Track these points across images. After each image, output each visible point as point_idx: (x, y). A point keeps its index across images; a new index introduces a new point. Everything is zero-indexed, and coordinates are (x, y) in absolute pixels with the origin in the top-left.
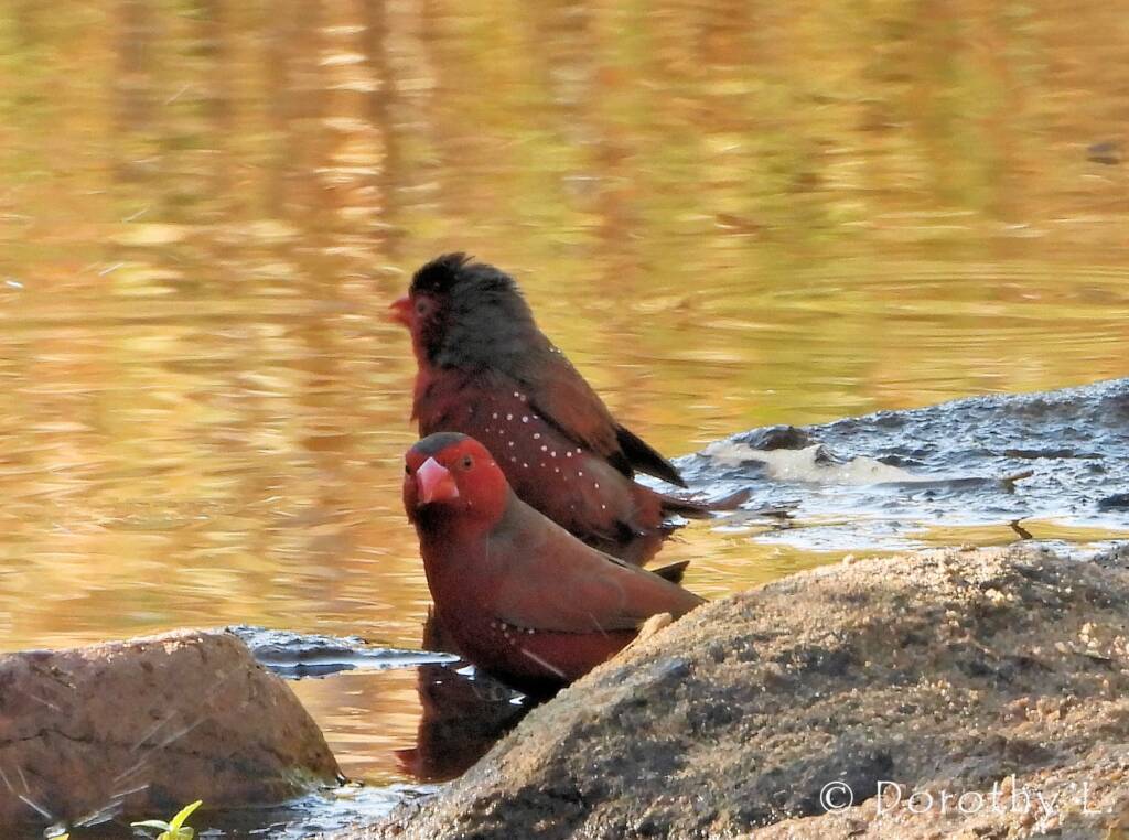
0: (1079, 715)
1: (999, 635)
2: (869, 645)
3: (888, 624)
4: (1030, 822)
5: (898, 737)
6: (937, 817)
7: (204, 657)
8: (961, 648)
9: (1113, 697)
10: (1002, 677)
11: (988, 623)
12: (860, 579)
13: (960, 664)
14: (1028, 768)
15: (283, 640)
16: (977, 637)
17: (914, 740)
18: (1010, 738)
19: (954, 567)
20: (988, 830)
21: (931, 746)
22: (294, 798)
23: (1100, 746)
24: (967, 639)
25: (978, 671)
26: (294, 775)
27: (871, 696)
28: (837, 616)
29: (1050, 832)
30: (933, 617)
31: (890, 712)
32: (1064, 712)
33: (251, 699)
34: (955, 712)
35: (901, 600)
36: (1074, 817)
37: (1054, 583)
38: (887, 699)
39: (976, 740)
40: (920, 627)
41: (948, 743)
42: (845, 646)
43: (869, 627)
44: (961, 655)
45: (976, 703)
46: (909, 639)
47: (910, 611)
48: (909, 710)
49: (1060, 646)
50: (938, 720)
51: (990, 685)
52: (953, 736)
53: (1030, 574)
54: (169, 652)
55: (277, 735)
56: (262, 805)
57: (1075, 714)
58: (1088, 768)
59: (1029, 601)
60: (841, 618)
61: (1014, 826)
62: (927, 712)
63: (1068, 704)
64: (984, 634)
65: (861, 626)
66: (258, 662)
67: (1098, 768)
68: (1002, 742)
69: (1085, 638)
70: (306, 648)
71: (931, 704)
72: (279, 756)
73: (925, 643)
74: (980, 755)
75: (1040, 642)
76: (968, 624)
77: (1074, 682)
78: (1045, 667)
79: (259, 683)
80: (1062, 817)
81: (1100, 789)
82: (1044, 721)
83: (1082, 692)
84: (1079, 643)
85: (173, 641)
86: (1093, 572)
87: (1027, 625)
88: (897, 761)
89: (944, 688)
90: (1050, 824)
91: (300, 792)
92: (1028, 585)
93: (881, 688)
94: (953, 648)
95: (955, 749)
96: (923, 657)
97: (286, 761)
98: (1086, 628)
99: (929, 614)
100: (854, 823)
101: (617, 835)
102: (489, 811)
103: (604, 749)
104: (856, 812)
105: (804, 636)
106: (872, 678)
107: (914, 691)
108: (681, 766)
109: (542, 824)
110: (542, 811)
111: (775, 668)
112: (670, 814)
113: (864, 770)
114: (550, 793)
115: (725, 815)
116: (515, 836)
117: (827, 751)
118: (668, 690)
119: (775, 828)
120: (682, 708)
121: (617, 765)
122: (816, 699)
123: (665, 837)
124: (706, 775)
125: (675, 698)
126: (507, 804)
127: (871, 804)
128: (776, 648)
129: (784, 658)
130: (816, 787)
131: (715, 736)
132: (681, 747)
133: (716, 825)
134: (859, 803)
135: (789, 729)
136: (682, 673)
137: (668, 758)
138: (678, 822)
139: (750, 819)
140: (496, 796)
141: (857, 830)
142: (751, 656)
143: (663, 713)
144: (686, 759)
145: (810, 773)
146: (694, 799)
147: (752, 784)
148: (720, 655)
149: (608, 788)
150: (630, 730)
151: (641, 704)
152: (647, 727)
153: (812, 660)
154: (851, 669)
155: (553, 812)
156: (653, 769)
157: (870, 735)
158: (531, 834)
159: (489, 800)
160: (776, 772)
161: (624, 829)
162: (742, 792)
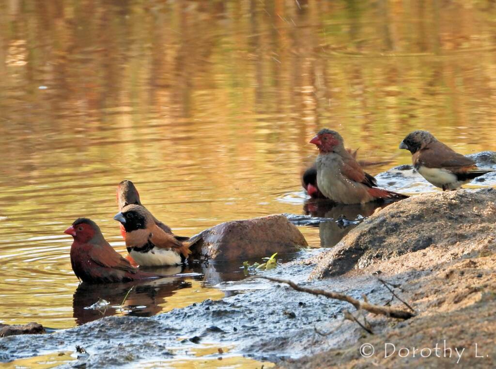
0: (473, 228)
1: (455, 210)
2: (426, 213)
3: (430, 209)
4: (463, 252)
5: (433, 234)
6: (442, 252)
7: (277, 220)
8: (447, 213)
9: (481, 223)
10: (456, 219)
11: (452, 207)
12: (423, 198)
13: (446, 217)
14: (462, 240)
15: (295, 216)
16: (450, 211)
17: (437, 234)
18: (458, 233)
19: (444, 195)
20: (454, 254)
21: (441, 235)
22: (298, 252)
23: (478, 234)
24: (448, 211)
25: (450, 218)
26: (298, 247)
27: (427, 224)
29: (468, 254)
30: (440, 207)
31: (431, 228)
32: (470, 227)
33: (288, 230)
34: (446, 228)
35: (433, 203)
36: (473, 250)
37: (467, 198)
38: (430, 225)
39: (450, 234)
40: (437, 209)
41: (444, 235)
42: (420, 214)
43: (426, 209)
44: (447, 215)
45: (450, 226)
46: (435, 211)
47: (435, 205)
48: (435, 228)
49: (469, 212)
50: (442, 230)
51: (453, 221)
52: (445, 233)
53: (462, 196)
55: (294, 238)
57: (473, 227)
58: (476, 239)
59: (461, 202)
60: (419, 207)
61: (460, 253)
62: (439, 228)
63: (471, 225)
64: (452, 210)
65: (424, 209)
66: (289, 221)
67: (478, 239)
68: (456, 234)
69: (474, 210)
70: (300, 218)
71: (440, 226)
72: (295, 243)
73: (438, 212)
74: (451, 237)
75: (464, 211)
76: (448, 208)
77: (472, 220)
78: (466, 217)
79: (289, 226)
80: (470, 250)
81: (478, 244)
82: (466, 229)
83: (474, 222)
84: (473, 211)
85: (270, 217)
86: (476, 196)
87: (461, 207)
88: (433, 239)
89: (443, 222)
90: (468, 252)
91: (299, 250)
92: (461, 199)
93: (429, 223)
94: (444, 213)
95: (446, 236)
96: (438, 216)
97: (296, 243)
98: (474, 208)
99: (439, 206)
100: (424, 253)
101: (370, 258)
102: (342, 253)
103: (367, 238)
104: (424, 251)
105: (411, 212)
106: (427, 221)
107: (436, 223)
108: (384, 242)
109: (354, 256)
110: (354, 253)
111: (405, 219)
112: (382, 252)
113: (425, 241)
114: (355, 249)
115: (395, 252)
116: (348, 259)
117: (417, 237)
118: (381, 225)
119: (406, 255)
120: (384, 229)
121: (370, 242)
122: (414, 226)
123: (381, 258)
124: (390, 244)
125: (383, 227)
126: (346, 252)
127: (427, 249)
128: (405, 215)
129: (407, 217)
130: (415, 245)
131: (392, 235)
132: (384, 237)
133: (393, 255)
134: (425, 249)
135: (409, 233)
136: (384, 221)
137: (382, 240)
138: (384, 254)
139: (400, 253)
140: (343, 250)
141: (425, 255)
142: (400, 216)
143: (380, 230)
144: (385, 240)
145: (413, 243)
146: (388, 249)
147: (401, 245)
148: (393, 217)
149: (368, 247)
150: (373, 234)
151: (375, 228)
152: (377, 233)
153: (413, 217)
154: (422, 219)
155: (356, 253)
156: (378, 242)
157: (427, 233)
158: (351, 258)
159: (342, 251)
160: (406, 242)
161: (372, 256)
162: (398, 247)
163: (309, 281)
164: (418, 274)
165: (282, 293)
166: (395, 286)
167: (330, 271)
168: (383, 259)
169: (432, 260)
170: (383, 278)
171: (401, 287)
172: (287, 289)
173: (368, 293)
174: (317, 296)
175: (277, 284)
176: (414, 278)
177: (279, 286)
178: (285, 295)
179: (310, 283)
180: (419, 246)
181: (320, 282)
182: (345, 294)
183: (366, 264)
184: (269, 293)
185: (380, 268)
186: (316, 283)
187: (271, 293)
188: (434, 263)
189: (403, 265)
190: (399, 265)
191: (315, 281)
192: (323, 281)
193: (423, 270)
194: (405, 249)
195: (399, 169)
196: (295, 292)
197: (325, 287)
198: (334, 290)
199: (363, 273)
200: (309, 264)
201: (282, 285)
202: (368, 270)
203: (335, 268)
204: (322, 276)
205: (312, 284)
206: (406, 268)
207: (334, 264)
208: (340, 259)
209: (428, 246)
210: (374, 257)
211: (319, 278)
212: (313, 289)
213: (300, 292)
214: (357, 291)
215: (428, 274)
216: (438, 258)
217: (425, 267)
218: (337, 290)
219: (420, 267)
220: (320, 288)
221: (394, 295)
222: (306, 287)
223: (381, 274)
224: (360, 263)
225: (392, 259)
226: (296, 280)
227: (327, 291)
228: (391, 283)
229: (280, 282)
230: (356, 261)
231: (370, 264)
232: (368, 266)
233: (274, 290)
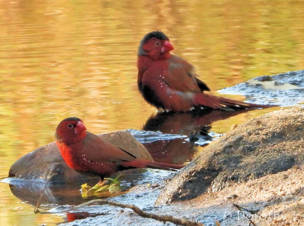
2: (288, 130)
3: (292, 125)
5: (296, 154)
7: (120, 137)
12: (285, 114)
15: (141, 133)
17: (300, 154)
22: (144, 172)
27: (288, 143)
28: (280, 123)
31: (293, 147)
33: (133, 148)
35: (296, 119)
38: (293, 144)
40: (300, 126)
42: (282, 131)
43: (288, 126)
46: (298, 129)
47: (298, 122)
48: (298, 147)
54: (112, 136)
56: (136, 175)
60: (280, 124)
62: (303, 147)
65: (285, 126)
66: (134, 138)
73: (302, 130)
79: (134, 143)
85: (113, 133)
88: (295, 159)
93: (291, 141)
96: (301, 133)
99: (303, 122)
100: (285, 175)
101: (225, 180)
102: (193, 175)
103: (222, 158)
104: (285, 173)
105: (271, 129)
106: (289, 139)
107: (299, 142)
108: (241, 162)
109: (206, 177)
110: (206, 174)
111: (264, 137)
112: (239, 174)
113: (287, 162)
114: (208, 169)
115: (252, 174)
116: (200, 181)
117: (278, 157)
118: (237, 143)
119: (265, 177)
120: (241, 147)
121: (225, 162)
122: (274, 145)
123: (237, 180)
124: (247, 164)
125: (239, 145)
126: (198, 173)
127: (289, 170)
128: (264, 132)
129: (267, 134)
130: (275, 167)
131: (250, 154)
132: (241, 157)
133: (250, 177)
134: (286, 170)
135: (268, 152)
136: (241, 138)
137: (237, 160)
138: (241, 176)
139: (259, 175)
140: (195, 171)
141: (286, 177)
142: (258, 134)
143: (236, 149)
144: (242, 160)
145: (274, 163)
146: (244, 170)
147: (259, 166)
148: (250, 134)
149: (223, 168)
150: (228, 153)
151: (231, 147)
152: (232, 152)
153: (274, 135)
154: (283, 137)
155: (209, 174)
156: (234, 163)
157: (289, 153)
158: (204, 180)
159: (193, 172)
160: (265, 163)
161: (227, 178)
162: (257, 168)
163: (156, 206)
164: (279, 199)
165: (126, 219)
166: (253, 212)
167: (180, 194)
168: (239, 182)
169: (294, 183)
170: (240, 203)
171: (259, 213)
172: (131, 214)
173: (222, 220)
174: (165, 223)
175: (119, 209)
176: (274, 203)
177: (122, 211)
178: (129, 221)
179: (156, 208)
180: (280, 168)
181: (168, 207)
182: (196, 221)
183: (220, 188)
184: (111, 219)
185: (236, 192)
186: (163, 208)
187: (113, 220)
188: (297, 187)
189: (261, 189)
190: (258, 189)
191: (163, 206)
192: (171, 206)
193: (284, 195)
194: (264, 170)
195: (259, 80)
196: (140, 218)
197: (174, 212)
198: (184, 216)
199: (217, 197)
200: (157, 186)
201: (127, 210)
202: (222, 194)
203: (186, 192)
204: (170, 200)
205: (160, 209)
206: (265, 192)
207: (184, 187)
208: (190, 182)
209: (290, 167)
210: (229, 179)
211: (167, 202)
212: (160, 215)
213: (146, 218)
214: (209, 217)
215: (289, 199)
216: (301, 181)
217: (285, 191)
218: (187, 216)
219: (281, 190)
220: (169, 214)
221: (251, 222)
222: (153, 212)
223: (237, 198)
224: (214, 186)
225: (250, 182)
226: (141, 205)
227: (176, 217)
228: (248, 208)
229: (123, 206)
230: (208, 184)
231: (224, 187)
232: (222, 189)
233: (117, 215)
